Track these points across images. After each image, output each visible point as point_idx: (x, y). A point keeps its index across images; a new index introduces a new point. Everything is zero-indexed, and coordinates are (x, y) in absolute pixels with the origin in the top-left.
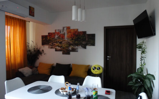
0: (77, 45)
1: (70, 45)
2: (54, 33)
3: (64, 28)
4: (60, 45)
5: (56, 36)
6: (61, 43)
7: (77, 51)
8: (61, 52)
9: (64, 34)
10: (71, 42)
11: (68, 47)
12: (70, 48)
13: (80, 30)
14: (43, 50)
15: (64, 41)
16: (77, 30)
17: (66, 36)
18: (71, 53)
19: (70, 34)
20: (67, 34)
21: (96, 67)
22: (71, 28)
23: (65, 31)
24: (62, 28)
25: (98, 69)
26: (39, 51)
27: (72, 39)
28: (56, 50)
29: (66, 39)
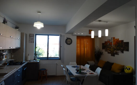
0: (118, 50)
1: (115, 49)
2: (107, 42)
3: (112, 38)
4: (110, 49)
5: (108, 44)
6: (110, 48)
7: (118, 55)
8: (110, 54)
9: (112, 42)
10: (115, 48)
11: (114, 51)
12: (115, 52)
13: (120, 40)
14: (103, 52)
15: (112, 47)
16: (119, 39)
17: (113, 43)
18: (116, 55)
19: (114, 42)
20: (113, 42)
21: (127, 68)
22: (116, 38)
23: (112, 41)
24: (111, 39)
25: (128, 69)
26: (101, 52)
27: (116, 46)
28: (108, 53)
29: (113, 46)
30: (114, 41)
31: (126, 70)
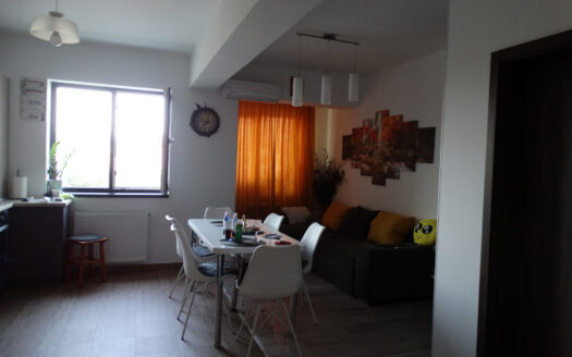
0: (398, 160)
1: (386, 159)
2: (361, 129)
3: (377, 114)
4: (369, 160)
5: (365, 137)
6: (371, 154)
7: (398, 178)
8: (370, 179)
9: (376, 132)
10: (388, 154)
11: (381, 165)
12: (386, 168)
13: (406, 119)
14: (343, 173)
15: (377, 148)
16: (401, 117)
17: (380, 134)
18: (388, 181)
19: (386, 129)
20: (383, 130)
21: (424, 224)
22: (391, 114)
23: (379, 124)
24: (372, 116)
25: (424, 231)
26: (338, 173)
27: (390, 145)
28: (363, 173)
29: (379, 144)
30: (385, 125)
31: (420, 232)
